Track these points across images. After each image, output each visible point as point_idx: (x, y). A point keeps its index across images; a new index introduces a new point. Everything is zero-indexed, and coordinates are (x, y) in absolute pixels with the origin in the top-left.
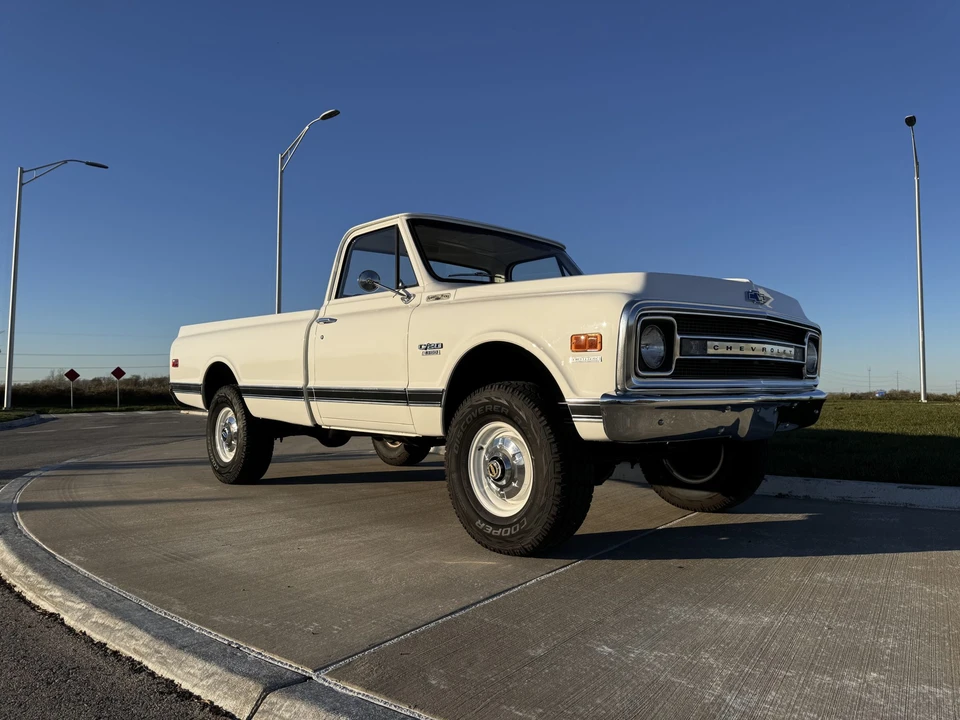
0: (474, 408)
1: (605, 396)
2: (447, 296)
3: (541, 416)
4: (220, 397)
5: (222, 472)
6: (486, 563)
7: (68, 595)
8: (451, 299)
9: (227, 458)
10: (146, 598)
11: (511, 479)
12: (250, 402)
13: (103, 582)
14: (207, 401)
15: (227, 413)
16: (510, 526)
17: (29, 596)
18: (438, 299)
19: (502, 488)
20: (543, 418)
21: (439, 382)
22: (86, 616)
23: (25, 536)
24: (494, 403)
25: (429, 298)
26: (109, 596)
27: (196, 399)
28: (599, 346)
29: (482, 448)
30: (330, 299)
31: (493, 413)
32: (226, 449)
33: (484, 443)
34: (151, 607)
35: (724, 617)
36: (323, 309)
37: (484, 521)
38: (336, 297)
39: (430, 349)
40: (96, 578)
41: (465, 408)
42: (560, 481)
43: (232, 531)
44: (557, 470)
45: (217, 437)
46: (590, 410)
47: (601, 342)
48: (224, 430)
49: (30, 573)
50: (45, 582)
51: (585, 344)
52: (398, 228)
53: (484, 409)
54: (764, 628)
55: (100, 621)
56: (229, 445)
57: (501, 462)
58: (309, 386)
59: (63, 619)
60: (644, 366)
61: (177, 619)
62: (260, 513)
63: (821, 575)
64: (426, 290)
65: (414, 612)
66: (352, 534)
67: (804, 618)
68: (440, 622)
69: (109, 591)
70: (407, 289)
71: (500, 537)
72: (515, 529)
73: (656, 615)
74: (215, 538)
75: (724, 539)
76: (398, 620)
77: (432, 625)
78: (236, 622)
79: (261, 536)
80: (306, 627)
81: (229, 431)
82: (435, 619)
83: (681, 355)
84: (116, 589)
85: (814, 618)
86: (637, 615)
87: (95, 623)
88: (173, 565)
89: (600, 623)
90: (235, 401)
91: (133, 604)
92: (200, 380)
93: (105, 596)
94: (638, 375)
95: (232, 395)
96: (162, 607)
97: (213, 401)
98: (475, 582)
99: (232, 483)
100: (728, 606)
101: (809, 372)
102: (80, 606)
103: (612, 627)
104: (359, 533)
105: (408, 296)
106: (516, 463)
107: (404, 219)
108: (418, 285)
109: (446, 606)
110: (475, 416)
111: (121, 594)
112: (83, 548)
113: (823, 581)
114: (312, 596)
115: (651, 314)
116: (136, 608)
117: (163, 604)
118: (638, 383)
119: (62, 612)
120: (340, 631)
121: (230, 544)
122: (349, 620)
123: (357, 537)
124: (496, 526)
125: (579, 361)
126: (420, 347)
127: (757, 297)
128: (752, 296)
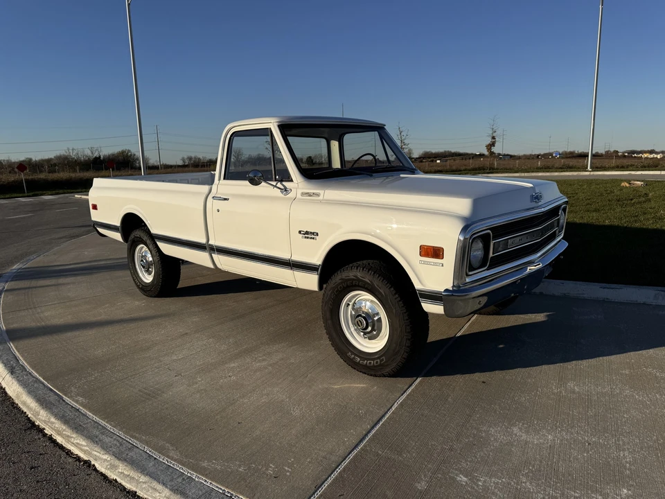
0: (344, 281)
1: (447, 290)
2: (318, 195)
3: (395, 294)
4: (136, 237)
5: (145, 289)
6: (359, 385)
7: (92, 445)
8: (321, 198)
9: (147, 279)
10: (147, 443)
11: (373, 329)
12: (162, 245)
13: (109, 427)
14: (125, 237)
15: (142, 250)
16: (373, 360)
17: (59, 440)
18: (310, 196)
19: (365, 334)
20: (397, 296)
21: (317, 259)
22: (113, 467)
23: (34, 377)
24: (359, 280)
25: (303, 194)
26: (121, 445)
27: (117, 236)
28: (441, 256)
29: (349, 304)
30: (219, 179)
31: (355, 286)
32: (146, 275)
33: (350, 301)
34: (156, 455)
35: (524, 437)
36: (214, 187)
37: (353, 353)
38: (224, 179)
39: (309, 235)
40: (103, 423)
41: (337, 278)
43: (175, 358)
44: (407, 331)
45: (137, 267)
46: (434, 297)
47: (443, 254)
48: (142, 261)
49: (53, 419)
50: (69, 431)
52: (271, 131)
53: (352, 283)
54: (550, 446)
55: (126, 473)
56: (148, 271)
57: (364, 318)
58: (210, 243)
59: (94, 465)
60: (472, 268)
61: (178, 467)
62: (186, 334)
63: (571, 385)
64: (300, 186)
65: (330, 447)
66: (260, 357)
67: (572, 433)
68: (351, 456)
69: (118, 438)
70: (284, 183)
71: (366, 365)
72: (377, 362)
73: (482, 437)
74: (167, 367)
75: (501, 346)
76: (324, 458)
77: (347, 461)
78: (219, 467)
79: (198, 363)
80: (267, 469)
81: (147, 261)
82: (347, 454)
83: (493, 254)
84: (122, 434)
85: (577, 433)
86: (471, 439)
87: (121, 473)
88: (150, 402)
89: (451, 449)
90: (148, 242)
91: (141, 452)
92: (117, 223)
93: (118, 444)
94: (467, 275)
95: (145, 238)
96: (163, 454)
97: (130, 239)
98: (359, 409)
99: (155, 297)
100: (523, 424)
101: (559, 232)
102: (105, 457)
103: (460, 454)
104: (264, 355)
105: (285, 190)
106: (376, 318)
107: (276, 124)
108: (292, 181)
109: (349, 439)
110: (345, 286)
111: (128, 440)
112: (79, 387)
113: (574, 392)
114: (258, 433)
115: (478, 232)
116: (145, 456)
117: (161, 450)
118: (468, 280)
119: (91, 459)
120: (290, 473)
121: (181, 374)
122: (292, 460)
123: (264, 360)
124: (363, 359)
125: (425, 263)
126: (300, 232)
127: (537, 198)
128: (535, 198)
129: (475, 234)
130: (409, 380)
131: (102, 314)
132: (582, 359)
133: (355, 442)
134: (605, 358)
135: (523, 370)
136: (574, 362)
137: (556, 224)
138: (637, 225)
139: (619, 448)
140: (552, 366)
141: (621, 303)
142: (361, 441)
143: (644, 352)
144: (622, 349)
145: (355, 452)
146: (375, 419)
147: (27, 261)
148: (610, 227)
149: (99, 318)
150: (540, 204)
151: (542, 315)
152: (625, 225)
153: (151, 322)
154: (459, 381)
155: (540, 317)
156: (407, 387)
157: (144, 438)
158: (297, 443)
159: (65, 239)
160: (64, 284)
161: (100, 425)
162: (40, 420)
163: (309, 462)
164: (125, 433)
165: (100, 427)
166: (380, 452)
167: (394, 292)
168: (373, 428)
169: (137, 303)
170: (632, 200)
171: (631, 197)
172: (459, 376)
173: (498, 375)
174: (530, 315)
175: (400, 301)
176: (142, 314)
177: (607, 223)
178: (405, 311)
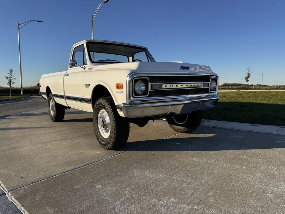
1: (124, 104)
3: (111, 109)
5: (52, 118)
8: (93, 69)
11: (107, 127)
12: (55, 98)
14: (48, 97)
15: (51, 102)
16: (106, 141)
18: (91, 69)
19: (105, 130)
24: (101, 104)
25: (89, 69)
27: (45, 96)
28: (122, 88)
30: (69, 68)
33: (102, 115)
35: (148, 174)
36: (67, 71)
37: (101, 139)
38: (71, 67)
39: (87, 85)
41: (95, 105)
42: (115, 129)
44: (115, 126)
45: (51, 109)
47: (122, 86)
48: (51, 106)
51: (119, 87)
52: (84, 45)
53: (100, 106)
54: (156, 179)
57: (104, 122)
58: (65, 95)
60: (136, 94)
62: (51, 132)
63: (195, 159)
64: (89, 66)
65: (58, 170)
66: (69, 141)
67: (173, 176)
68: (62, 174)
70: (85, 65)
71: (103, 144)
73: (128, 173)
74: (30, 141)
75: (178, 143)
76: (50, 173)
79: (43, 141)
83: (151, 90)
85: (176, 176)
86: (122, 173)
90: (52, 98)
92: (45, 91)
94: (134, 97)
95: (51, 96)
99: (54, 121)
100: (153, 170)
101: (211, 91)
103: (110, 178)
104: (72, 141)
105: (84, 68)
107: (85, 42)
108: (87, 64)
109: (68, 169)
110: (98, 107)
114: (36, 163)
120: (30, 177)
121: (32, 144)
122: (36, 173)
124: (103, 141)
125: (118, 92)
126: (85, 85)
128: (183, 68)
129: (136, 77)
131: (30, 125)
133: (70, 170)
134: (225, 151)
139: (190, 183)
142: (73, 170)
145: (66, 173)
150: (187, 71)
156: (117, 154)
158: (46, 168)
163: (42, 174)
166: (75, 174)
167: (111, 108)
168: (84, 166)
169: (47, 123)
174: (206, 134)
175: (112, 112)
178: (114, 116)
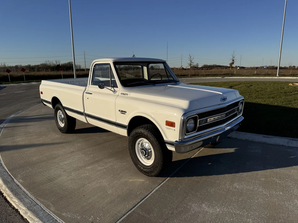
0: (137, 133)
1: (176, 141)
2: (127, 94)
3: (157, 141)
4: (57, 107)
5: (61, 129)
6: (141, 180)
7: (20, 203)
8: (128, 96)
9: (62, 125)
10: (43, 203)
11: (148, 156)
12: (67, 112)
13: (29, 194)
14: (54, 106)
15: (60, 113)
16: (148, 169)
17: (8, 199)
18: (124, 95)
19: (145, 157)
20: (157, 142)
21: (126, 123)
22: (26, 213)
23: (5, 169)
24: (142, 133)
25: (121, 94)
27: (50, 106)
29: (139, 144)
30: (89, 84)
31: (142, 136)
33: (140, 142)
34: (45, 208)
35: (207, 209)
36: (87, 87)
37: (140, 165)
38: (91, 84)
39: (123, 112)
40: (27, 192)
41: (134, 132)
42: (162, 161)
43: (65, 163)
44: (161, 157)
45: (58, 120)
46: (171, 144)
47: (175, 125)
48: (60, 117)
49: (7, 189)
50: (12, 195)
51: (171, 124)
52: (110, 65)
53: (140, 135)
54: (217, 214)
56: (62, 122)
57: (145, 151)
58: (85, 112)
59: (19, 211)
60: (188, 132)
61: (53, 215)
62: (74, 152)
63: (235, 184)
64: (120, 90)
65: (120, 209)
66: (102, 164)
67: (228, 209)
68: (127, 214)
69: (32, 200)
70: (114, 88)
71: (145, 172)
72: (149, 170)
73: (188, 208)
74: (61, 167)
75: (210, 164)
76: (116, 214)
77: (125, 216)
78: (69, 216)
79: (75, 166)
80: (89, 218)
81: (62, 118)
82: (126, 213)
83: (199, 125)
84: (33, 198)
85: (231, 209)
86: (182, 209)
87: (29, 216)
88: (49, 184)
89: (172, 214)
90: (62, 109)
91: (39, 207)
92: (50, 100)
93: (31, 203)
94: (186, 135)
95: (61, 108)
96: (48, 208)
97: (55, 108)
98: (137, 192)
99: (66, 133)
100: (208, 203)
101: (239, 113)
102: (24, 208)
103: (175, 216)
104: (104, 163)
105: (114, 91)
106: (149, 151)
107: (112, 62)
108: (117, 87)
109: (129, 206)
110: (137, 136)
111: (35, 201)
112: (22, 175)
113: (236, 188)
114: (91, 200)
115: (190, 116)
116: (40, 209)
117: (48, 207)
118: (186, 137)
119: (19, 209)
120: (99, 220)
121: (66, 171)
122: (102, 214)
123: (103, 166)
124: (144, 168)
125: (168, 129)
126: (119, 111)
127: (224, 99)
128: (223, 100)
129: (189, 117)
130: (164, 178)
131: (41, 140)
132: (244, 172)
133: (131, 207)
134: (255, 172)
135: (216, 176)
136: (240, 173)
137: (236, 110)
138: (290, 106)
139: (248, 217)
140: (230, 175)
141: (271, 144)
142: (134, 207)
143: (274, 170)
144: (265, 168)
145: (130, 212)
146: (143, 197)
147: (18, 114)
148: (277, 106)
149: (39, 142)
150: (225, 102)
151: (233, 149)
152: (284, 106)
153: (61, 145)
154: (186, 179)
155: (232, 150)
156: (162, 182)
157: (42, 200)
158: (106, 206)
159: (36, 103)
160: (29, 125)
161: (26, 193)
162: (2, 189)
163: (109, 216)
164: (35, 198)
165: (25, 194)
166: (140, 213)
167: (156, 140)
168: (141, 201)
169: (57, 136)
170: (291, 92)
171: (292, 91)
172: (186, 178)
173: (204, 178)
174: (228, 149)
175: (158, 144)
176: (58, 141)
177: (276, 104)
178: (160, 149)
